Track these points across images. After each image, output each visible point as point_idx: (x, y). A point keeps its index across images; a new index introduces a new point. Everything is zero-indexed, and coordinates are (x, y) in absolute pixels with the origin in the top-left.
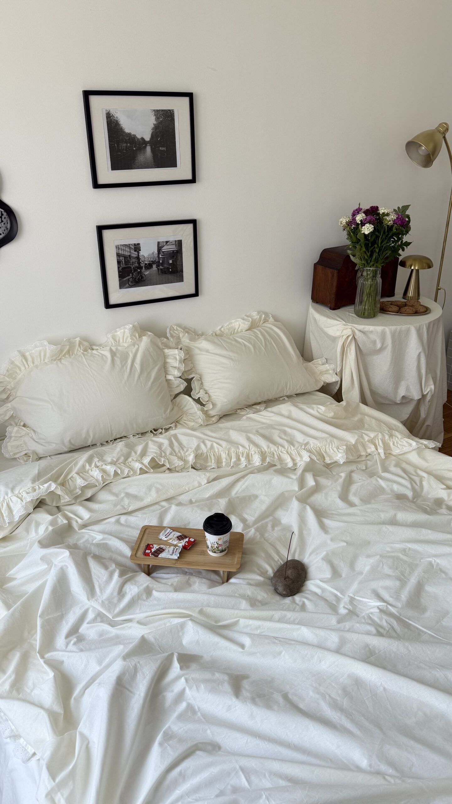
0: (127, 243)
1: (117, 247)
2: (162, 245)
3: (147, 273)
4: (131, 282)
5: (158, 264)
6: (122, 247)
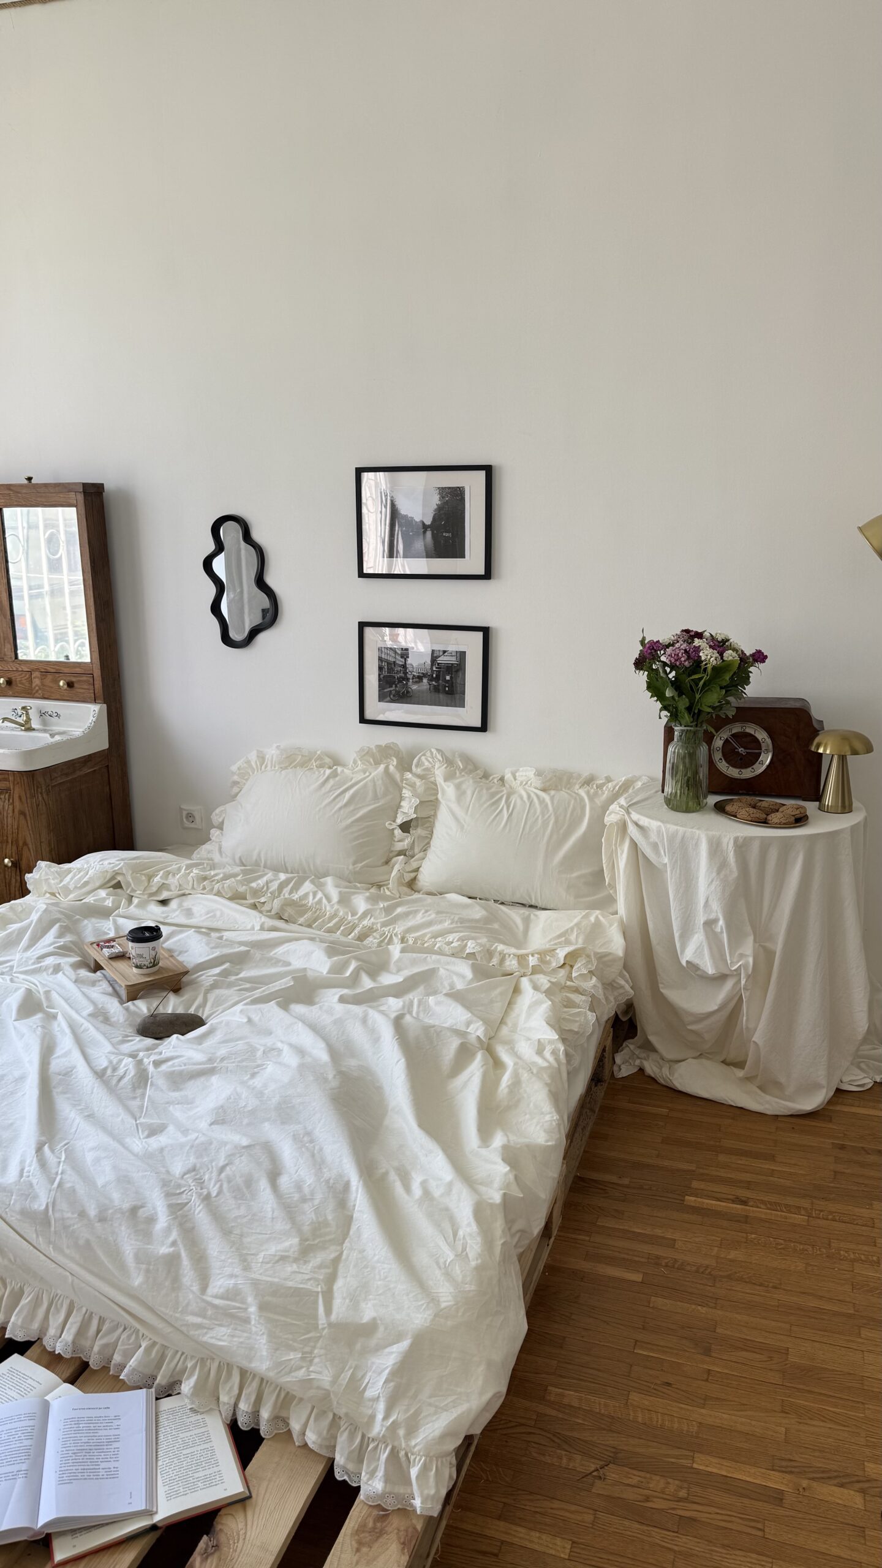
0: (393, 646)
1: (380, 650)
2: (438, 654)
3: (415, 687)
4: (394, 696)
5: (431, 679)
6: (386, 650)
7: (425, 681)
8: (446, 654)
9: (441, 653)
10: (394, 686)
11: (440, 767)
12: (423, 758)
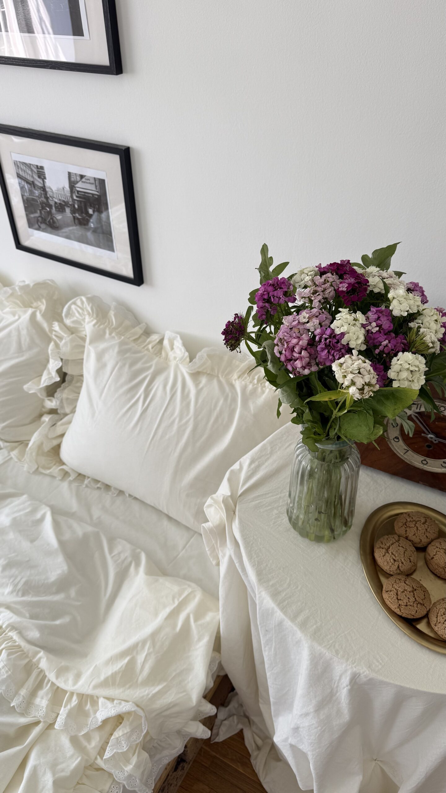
0: (28, 161)
1: (16, 165)
2: (75, 179)
3: (59, 217)
4: (42, 224)
6: (21, 164)
7: (68, 210)
8: (83, 180)
9: (78, 178)
10: (38, 211)
11: (89, 323)
12: (73, 307)
